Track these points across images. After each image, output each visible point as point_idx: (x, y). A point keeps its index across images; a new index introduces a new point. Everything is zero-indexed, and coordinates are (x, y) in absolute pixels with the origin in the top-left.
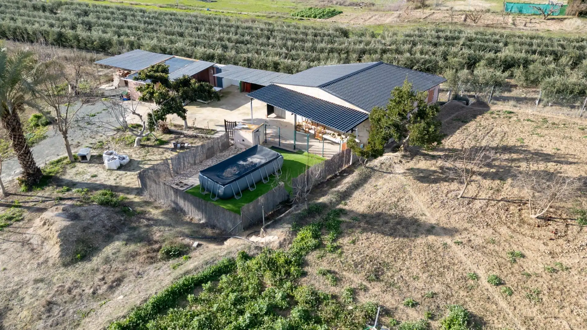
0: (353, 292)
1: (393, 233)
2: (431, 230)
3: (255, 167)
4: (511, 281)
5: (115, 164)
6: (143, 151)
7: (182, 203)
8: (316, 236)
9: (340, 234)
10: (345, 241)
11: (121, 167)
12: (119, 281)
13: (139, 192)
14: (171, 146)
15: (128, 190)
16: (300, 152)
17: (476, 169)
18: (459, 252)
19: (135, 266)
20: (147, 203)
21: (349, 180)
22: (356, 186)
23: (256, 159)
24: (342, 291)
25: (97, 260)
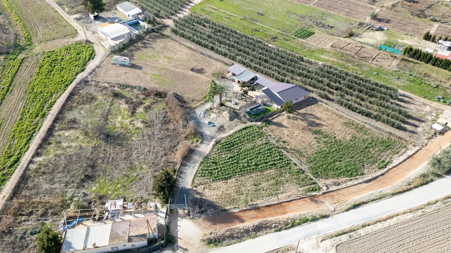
0: (268, 133)
1: (278, 126)
2: (284, 127)
3: (259, 109)
4: (289, 135)
5: (234, 103)
6: (239, 101)
7: (246, 114)
8: (266, 124)
9: (269, 125)
10: (270, 126)
11: (235, 104)
12: (237, 125)
13: (239, 110)
14: (244, 100)
15: (237, 110)
16: (270, 107)
17: (300, 118)
18: (285, 131)
19: (239, 123)
20: (240, 113)
21: (275, 116)
22: (276, 117)
23: (260, 108)
24: (266, 132)
25: (233, 121)
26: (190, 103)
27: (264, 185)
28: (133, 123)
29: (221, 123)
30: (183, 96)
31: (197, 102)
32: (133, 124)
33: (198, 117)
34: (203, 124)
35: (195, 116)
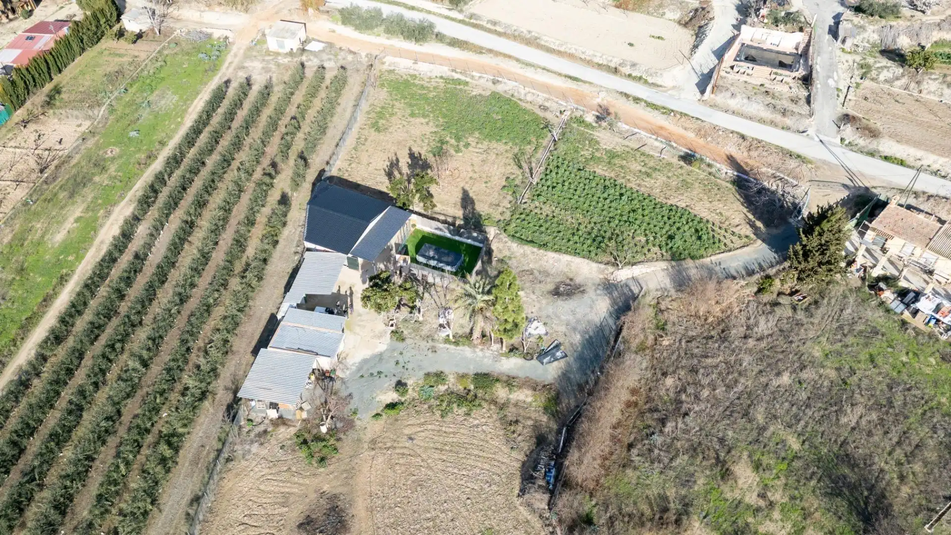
26: (530, 423)
27: (636, 166)
28: (762, 503)
29: (544, 302)
30: (518, 465)
31: (512, 409)
32: (762, 496)
33: (570, 359)
34: (587, 332)
35: (575, 367)
